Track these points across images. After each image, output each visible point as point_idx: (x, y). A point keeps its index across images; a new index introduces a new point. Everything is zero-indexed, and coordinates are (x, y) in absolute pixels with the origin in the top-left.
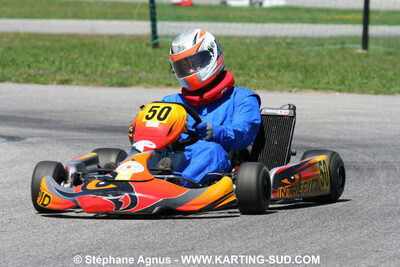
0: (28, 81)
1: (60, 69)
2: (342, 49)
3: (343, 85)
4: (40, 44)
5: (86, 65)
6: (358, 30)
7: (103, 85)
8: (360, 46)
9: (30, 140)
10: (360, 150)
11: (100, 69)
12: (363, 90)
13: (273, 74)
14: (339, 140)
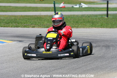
0: (24, 27)
1: (32, 24)
2: (102, 17)
3: (102, 26)
4: (27, 18)
5: (39, 23)
6: (106, 12)
7: (43, 28)
8: (106, 16)
9: (24, 41)
10: (106, 42)
11: (42, 24)
12: (107, 27)
13: (85, 24)
14: (101, 40)
